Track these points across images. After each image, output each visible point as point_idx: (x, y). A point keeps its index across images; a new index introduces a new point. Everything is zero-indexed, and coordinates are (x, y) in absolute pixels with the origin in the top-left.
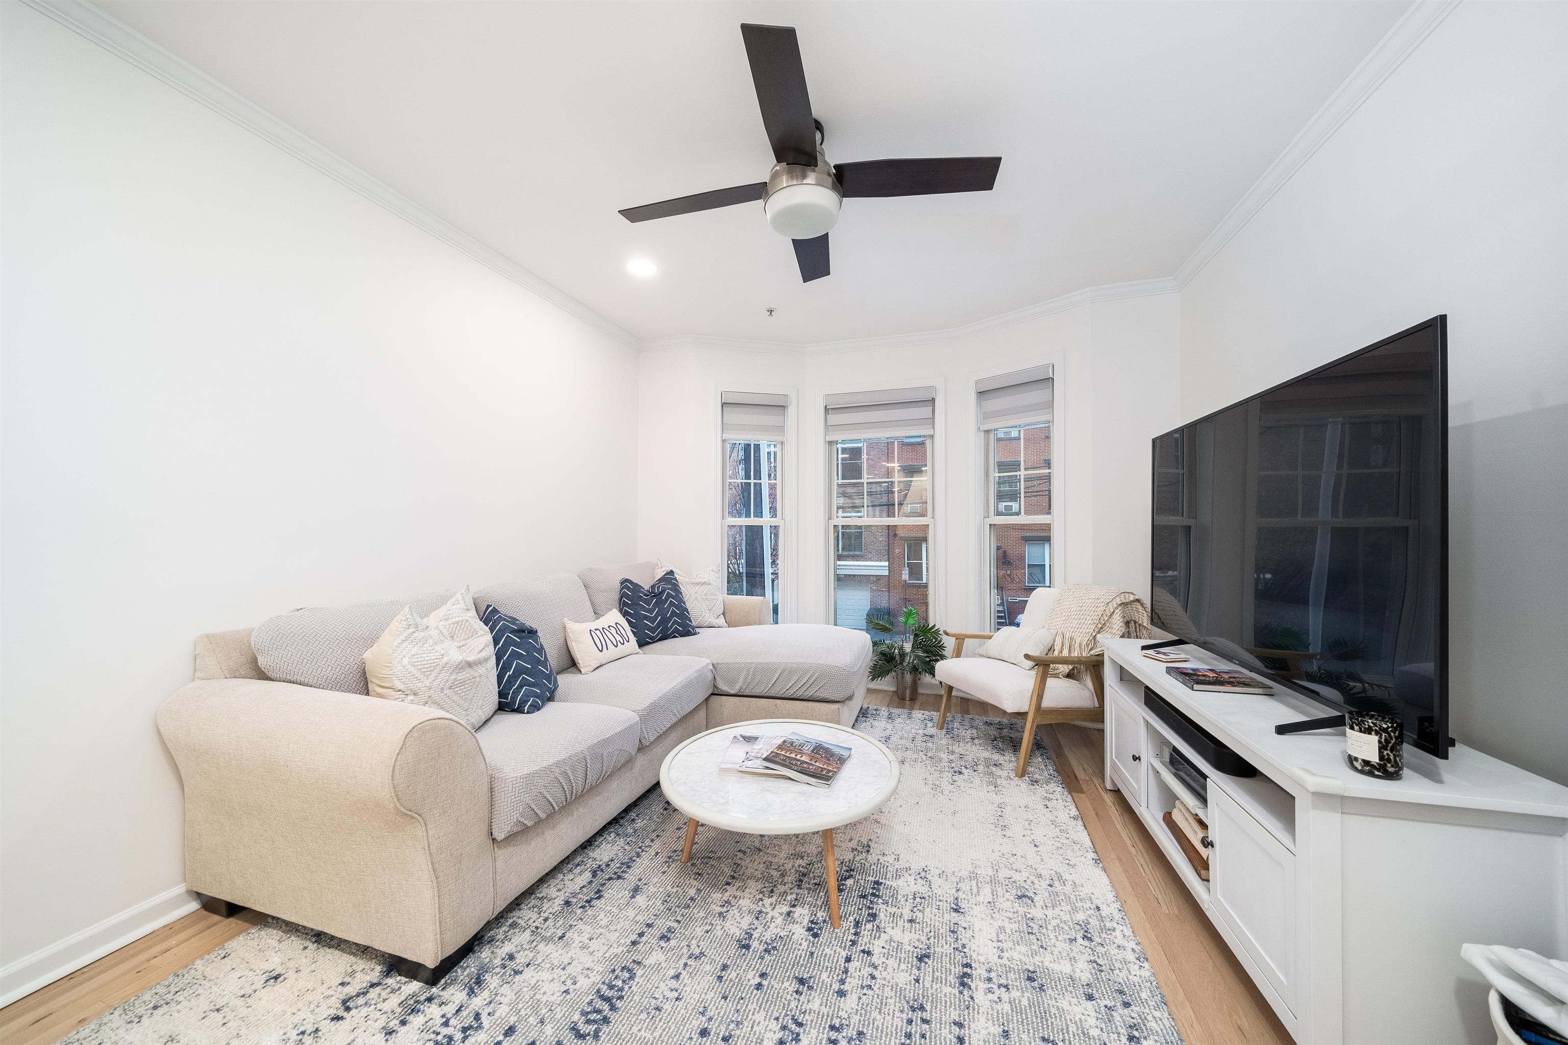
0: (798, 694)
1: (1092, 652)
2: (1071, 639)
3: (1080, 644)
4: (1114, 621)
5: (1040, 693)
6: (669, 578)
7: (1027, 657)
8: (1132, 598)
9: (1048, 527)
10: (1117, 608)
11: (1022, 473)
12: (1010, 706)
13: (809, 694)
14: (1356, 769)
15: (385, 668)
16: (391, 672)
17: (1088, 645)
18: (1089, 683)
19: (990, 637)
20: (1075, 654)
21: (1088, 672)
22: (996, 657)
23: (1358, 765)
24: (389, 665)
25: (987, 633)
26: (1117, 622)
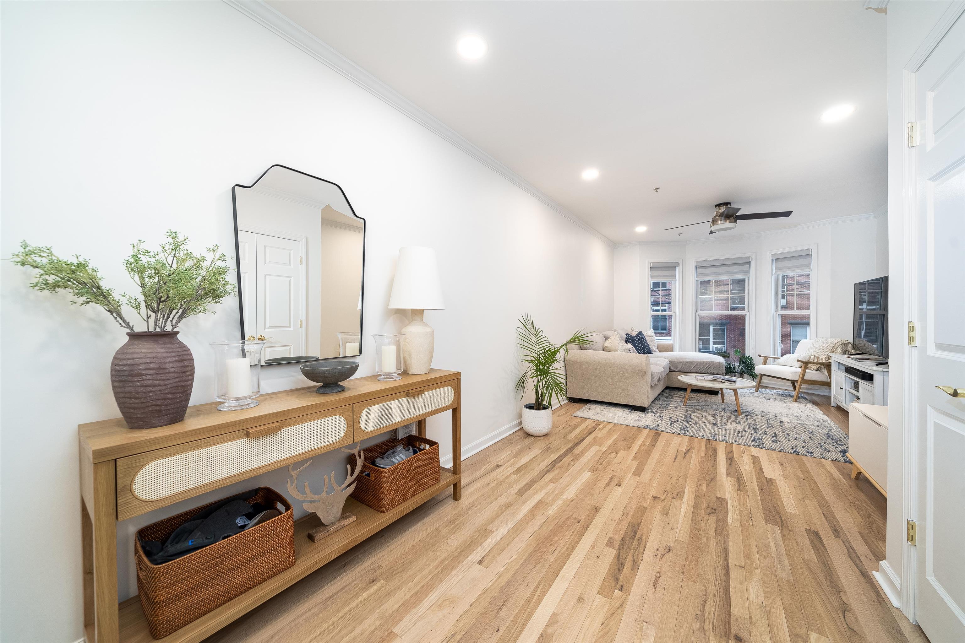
2: (818, 357)
4: (838, 350)
5: (804, 374)
6: (640, 333)
7: (798, 361)
8: (847, 342)
9: (807, 316)
10: (839, 346)
11: (795, 292)
17: (825, 359)
18: (826, 373)
19: (780, 358)
21: (826, 369)
25: (779, 357)
26: (839, 349)
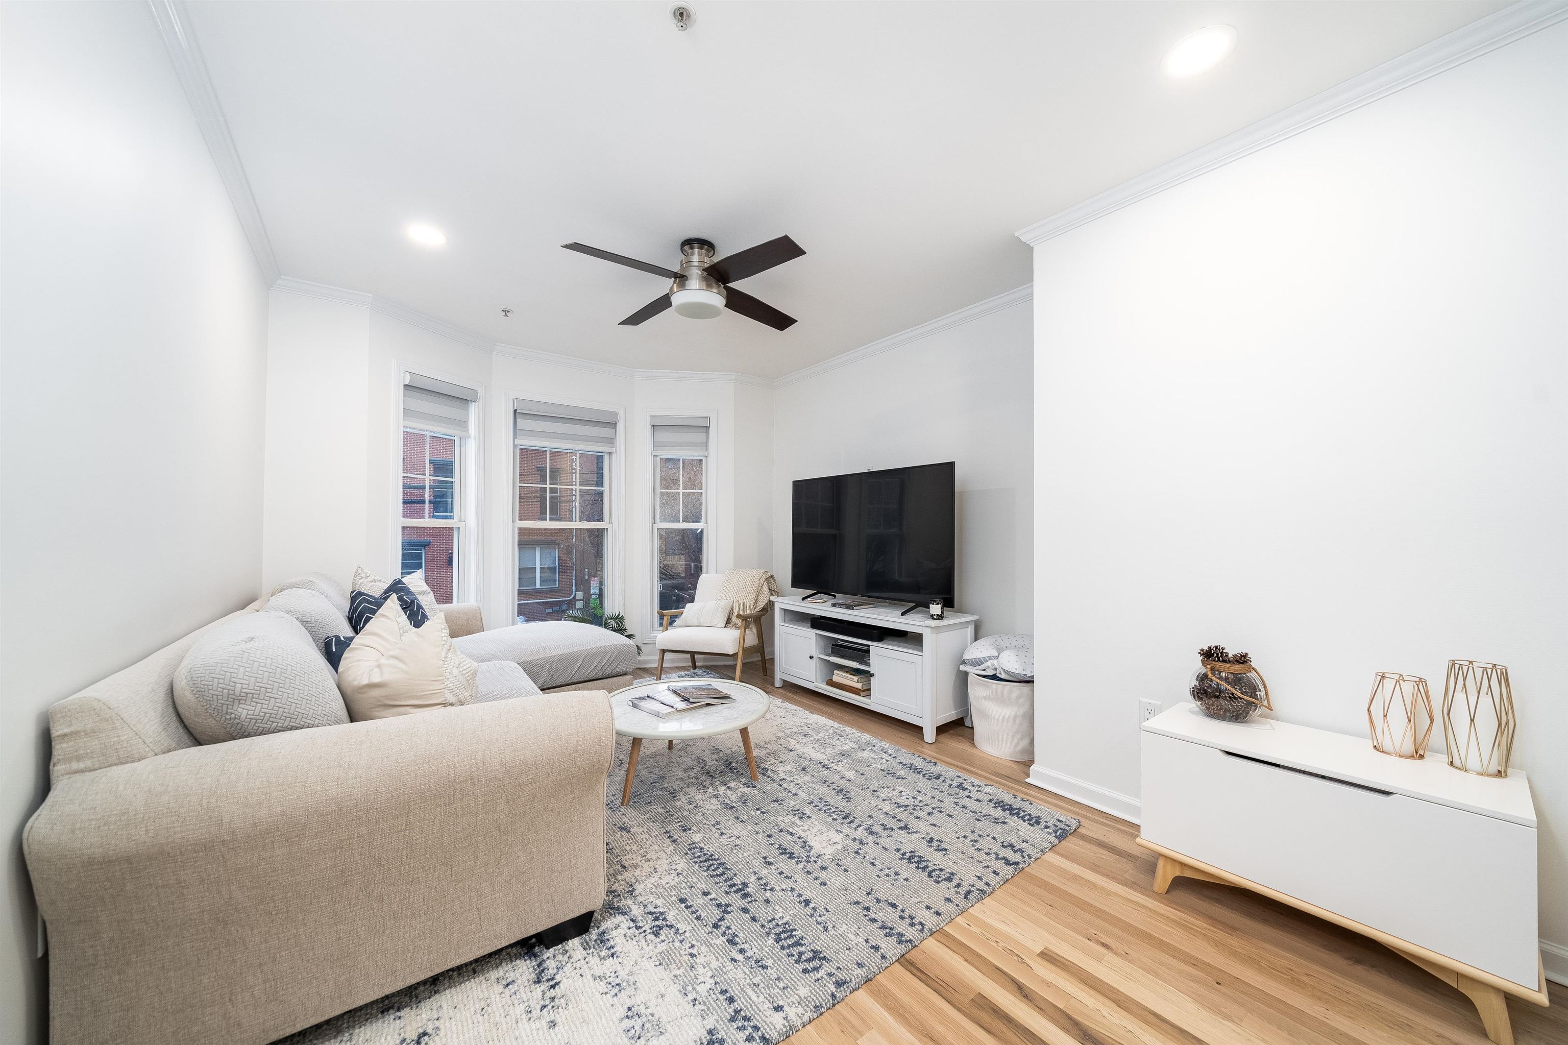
0: (599, 675)
1: (756, 610)
3: (750, 606)
12: (731, 652)
13: (609, 671)
14: (935, 619)
15: (434, 683)
16: (443, 686)
20: (748, 612)
22: (693, 625)
23: (935, 617)
24: (440, 678)
